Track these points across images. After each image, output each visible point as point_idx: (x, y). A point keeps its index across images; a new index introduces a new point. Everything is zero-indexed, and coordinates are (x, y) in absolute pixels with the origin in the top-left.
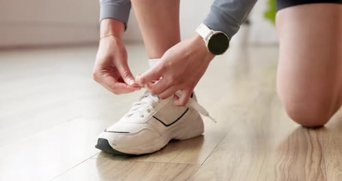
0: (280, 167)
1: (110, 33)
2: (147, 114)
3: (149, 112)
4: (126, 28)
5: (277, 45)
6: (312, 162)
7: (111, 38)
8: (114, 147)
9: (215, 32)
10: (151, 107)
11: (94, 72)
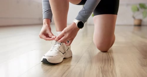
0: (100, 67)
1: (46, 23)
2: (57, 50)
3: (58, 49)
4: (51, 21)
5: (93, 25)
6: (110, 65)
7: (46, 25)
8: (48, 61)
9: (79, 21)
10: (58, 48)
11: (39, 35)
